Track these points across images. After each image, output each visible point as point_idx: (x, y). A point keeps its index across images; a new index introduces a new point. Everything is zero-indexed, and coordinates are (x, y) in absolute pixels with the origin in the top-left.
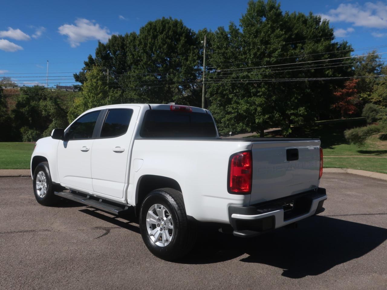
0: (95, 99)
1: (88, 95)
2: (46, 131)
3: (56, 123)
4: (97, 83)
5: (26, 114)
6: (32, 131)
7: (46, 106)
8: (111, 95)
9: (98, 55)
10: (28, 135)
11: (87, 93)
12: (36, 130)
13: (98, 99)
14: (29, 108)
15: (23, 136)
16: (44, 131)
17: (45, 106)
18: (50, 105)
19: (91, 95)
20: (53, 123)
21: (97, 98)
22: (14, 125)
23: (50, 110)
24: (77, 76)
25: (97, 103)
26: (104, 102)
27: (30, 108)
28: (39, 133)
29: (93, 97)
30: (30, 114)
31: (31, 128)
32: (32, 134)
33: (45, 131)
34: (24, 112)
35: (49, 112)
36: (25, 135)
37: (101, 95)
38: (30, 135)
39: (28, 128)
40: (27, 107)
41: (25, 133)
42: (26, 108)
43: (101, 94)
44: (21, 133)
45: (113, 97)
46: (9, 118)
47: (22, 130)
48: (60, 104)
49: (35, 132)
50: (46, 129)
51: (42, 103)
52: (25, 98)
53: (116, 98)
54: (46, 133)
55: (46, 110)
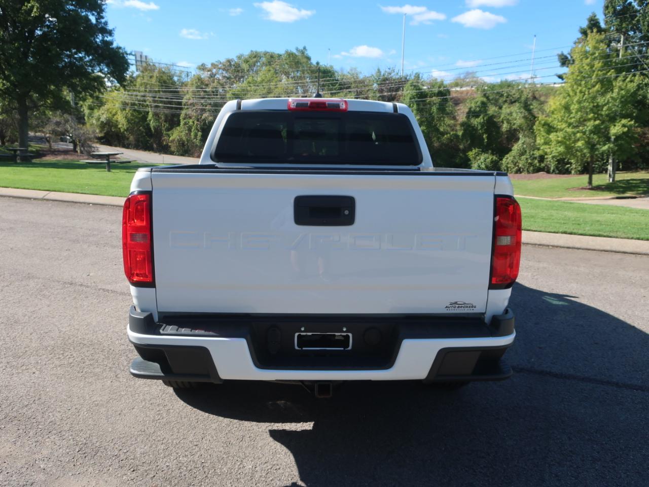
0: (586, 96)
1: (573, 90)
2: (508, 156)
3: (524, 142)
4: (592, 66)
5: (479, 128)
6: (486, 155)
7: (511, 114)
8: (620, 87)
9: (607, 12)
10: (479, 162)
11: (570, 87)
12: (493, 154)
13: (591, 96)
14: (483, 118)
15: (472, 164)
16: (504, 157)
17: (508, 114)
18: (517, 113)
19: (578, 89)
20: (520, 142)
21: (589, 94)
22: (461, 147)
23: (516, 119)
24: (563, 57)
25: (589, 103)
26: (602, 101)
27: (485, 119)
28: (497, 159)
29: (581, 92)
30: (485, 127)
31: (484, 150)
32: (485, 160)
33: (506, 156)
34: (476, 126)
35: (514, 124)
36: (475, 163)
37: (599, 87)
38: (482, 163)
39: (480, 151)
40: (481, 117)
41: (475, 158)
42: (479, 119)
43: (597, 86)
44: (469, 160)
45: (622, 90)
46: (457, 136)
47: (471, 154)
48: (533, 109)
49: (491, 157)
50: (507, 153)
51: (506, 109)
52: (479, 102)
53: (628, 91)
54: (507, 159)
55: (508, 122)
